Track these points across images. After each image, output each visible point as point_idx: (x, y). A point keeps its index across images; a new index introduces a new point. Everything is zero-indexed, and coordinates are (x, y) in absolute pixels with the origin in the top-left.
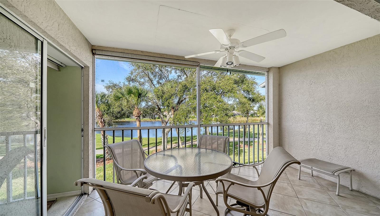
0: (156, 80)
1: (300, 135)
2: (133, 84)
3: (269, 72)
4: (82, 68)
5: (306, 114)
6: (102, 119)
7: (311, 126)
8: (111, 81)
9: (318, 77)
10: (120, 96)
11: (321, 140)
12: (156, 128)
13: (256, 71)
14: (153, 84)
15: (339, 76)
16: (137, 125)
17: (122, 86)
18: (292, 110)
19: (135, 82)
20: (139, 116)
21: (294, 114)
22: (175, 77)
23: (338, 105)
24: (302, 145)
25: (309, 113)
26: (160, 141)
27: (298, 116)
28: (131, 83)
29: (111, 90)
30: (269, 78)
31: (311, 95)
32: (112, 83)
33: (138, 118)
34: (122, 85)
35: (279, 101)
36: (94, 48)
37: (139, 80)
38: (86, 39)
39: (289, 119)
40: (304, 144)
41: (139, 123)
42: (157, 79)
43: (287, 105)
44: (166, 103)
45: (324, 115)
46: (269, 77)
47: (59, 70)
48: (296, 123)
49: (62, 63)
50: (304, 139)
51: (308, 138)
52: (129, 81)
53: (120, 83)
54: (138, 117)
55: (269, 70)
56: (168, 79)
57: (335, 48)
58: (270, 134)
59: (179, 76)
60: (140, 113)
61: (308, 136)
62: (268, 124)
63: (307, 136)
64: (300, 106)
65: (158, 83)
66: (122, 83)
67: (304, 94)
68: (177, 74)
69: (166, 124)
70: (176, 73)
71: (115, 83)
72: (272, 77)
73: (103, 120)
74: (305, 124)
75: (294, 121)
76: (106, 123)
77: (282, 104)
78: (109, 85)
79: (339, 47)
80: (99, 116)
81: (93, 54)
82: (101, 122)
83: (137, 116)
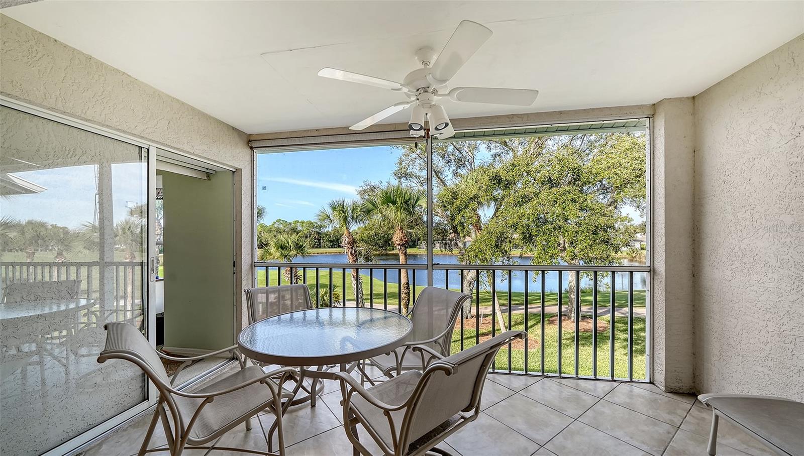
0: (451, 170)
1: (756, 316)
2: (407, 181)
3: (656, 117)
4: (233, 172)
5: (777, 242)
6: (352, 248)
7: (795, 286)
10: (371, 206)
12: (447, 268)
13: (603, 122)
14: (440, 179)
16: (401, 261)
18: (733, 228)
19: (411, 178)
20: (403, 245)
21: (739, 241)
22: (487, 160)
24: (765, 347)
25: (788, 240)
27: (751, 250)
28: (403, 180)
30: (655, 135)
31: (798, 174)
33: (401, 249)
35: (694, 201)
36: (251, 138)
38: (233, 128)
39: (724, 259)
40: (769, 345)
41: (404, 257)
42: (453, 168)
43: (719, 213)
46: (656, 131)
47: (210, 180)
48: (746, 271)
49: (207, 169)
51: (784, 328)
52: (400, 178)
53: (381, 182)
54: (401, 246)
55: (652, 111)
56: (473, 164)
59: (496, 156)
60: (405, 238)
61: (785, 320)
62: (652, 271)
64: (757, 216)
65: (455, 174)
67: (772, 175)
68: (493, 152)
70: (490, 151)
72: (663, 131)
73: (355, 251)
74: (775, 276)
75: (737, 264)
77: (702, 212)
78: (364, 188)
80: (348, 243)
81: (252, 148)
82: (351, 253)
83: (399, 245)
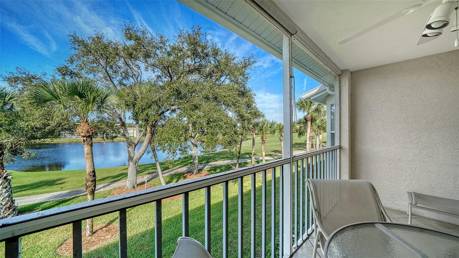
3: (342, 77)
7: (402, 150)
8: (23, 69)
9: (413, 88)
11: (418, 168)
14: (113, 83)
15: (445, 88)
17: (49, 81)
20: (89, 136)
21: (376, 134)
23: (443, 124)
25: (400, 134)
26: (121, 173)
29: (20, 86)
30: (341, 85)
31: (403, 110)
32: (24, 73)
33: (87, 140)
34: (48, 79)
37: (85, 75)
39: (369, 141)
40: (391, 173)
41: (90, 148)
42: (119, 78)
43: (365, 122)
44: (142, 116)
45: (423, 136)
46: (343, 82)
48: (380, 145)
50: (392, 166)
51: (398, 165)
52: (64, 75)
53: (45, 75)
54: (87, 137)
55: (341, 73)
56: (139, 79)
57: (439, 53)
58: (343, 162)
59: (159, 77)
62: (340, 148)
63: (397, 163)
64: (385, 124)
65: (121, 83)
66: (48, 75)
67: (392, 109)
68: (156, 74)
69: (135, 147)
70: (154, 72)
71: (32, 73)
72: (347, 83)
76: (7, 149)
78: (16, 75)
79: (446, 52)
83: (84, 137)
